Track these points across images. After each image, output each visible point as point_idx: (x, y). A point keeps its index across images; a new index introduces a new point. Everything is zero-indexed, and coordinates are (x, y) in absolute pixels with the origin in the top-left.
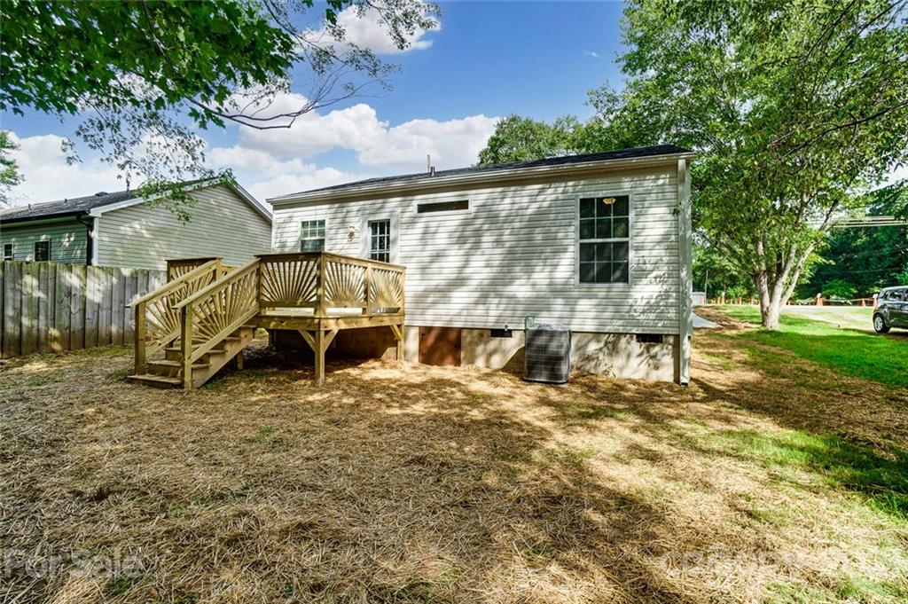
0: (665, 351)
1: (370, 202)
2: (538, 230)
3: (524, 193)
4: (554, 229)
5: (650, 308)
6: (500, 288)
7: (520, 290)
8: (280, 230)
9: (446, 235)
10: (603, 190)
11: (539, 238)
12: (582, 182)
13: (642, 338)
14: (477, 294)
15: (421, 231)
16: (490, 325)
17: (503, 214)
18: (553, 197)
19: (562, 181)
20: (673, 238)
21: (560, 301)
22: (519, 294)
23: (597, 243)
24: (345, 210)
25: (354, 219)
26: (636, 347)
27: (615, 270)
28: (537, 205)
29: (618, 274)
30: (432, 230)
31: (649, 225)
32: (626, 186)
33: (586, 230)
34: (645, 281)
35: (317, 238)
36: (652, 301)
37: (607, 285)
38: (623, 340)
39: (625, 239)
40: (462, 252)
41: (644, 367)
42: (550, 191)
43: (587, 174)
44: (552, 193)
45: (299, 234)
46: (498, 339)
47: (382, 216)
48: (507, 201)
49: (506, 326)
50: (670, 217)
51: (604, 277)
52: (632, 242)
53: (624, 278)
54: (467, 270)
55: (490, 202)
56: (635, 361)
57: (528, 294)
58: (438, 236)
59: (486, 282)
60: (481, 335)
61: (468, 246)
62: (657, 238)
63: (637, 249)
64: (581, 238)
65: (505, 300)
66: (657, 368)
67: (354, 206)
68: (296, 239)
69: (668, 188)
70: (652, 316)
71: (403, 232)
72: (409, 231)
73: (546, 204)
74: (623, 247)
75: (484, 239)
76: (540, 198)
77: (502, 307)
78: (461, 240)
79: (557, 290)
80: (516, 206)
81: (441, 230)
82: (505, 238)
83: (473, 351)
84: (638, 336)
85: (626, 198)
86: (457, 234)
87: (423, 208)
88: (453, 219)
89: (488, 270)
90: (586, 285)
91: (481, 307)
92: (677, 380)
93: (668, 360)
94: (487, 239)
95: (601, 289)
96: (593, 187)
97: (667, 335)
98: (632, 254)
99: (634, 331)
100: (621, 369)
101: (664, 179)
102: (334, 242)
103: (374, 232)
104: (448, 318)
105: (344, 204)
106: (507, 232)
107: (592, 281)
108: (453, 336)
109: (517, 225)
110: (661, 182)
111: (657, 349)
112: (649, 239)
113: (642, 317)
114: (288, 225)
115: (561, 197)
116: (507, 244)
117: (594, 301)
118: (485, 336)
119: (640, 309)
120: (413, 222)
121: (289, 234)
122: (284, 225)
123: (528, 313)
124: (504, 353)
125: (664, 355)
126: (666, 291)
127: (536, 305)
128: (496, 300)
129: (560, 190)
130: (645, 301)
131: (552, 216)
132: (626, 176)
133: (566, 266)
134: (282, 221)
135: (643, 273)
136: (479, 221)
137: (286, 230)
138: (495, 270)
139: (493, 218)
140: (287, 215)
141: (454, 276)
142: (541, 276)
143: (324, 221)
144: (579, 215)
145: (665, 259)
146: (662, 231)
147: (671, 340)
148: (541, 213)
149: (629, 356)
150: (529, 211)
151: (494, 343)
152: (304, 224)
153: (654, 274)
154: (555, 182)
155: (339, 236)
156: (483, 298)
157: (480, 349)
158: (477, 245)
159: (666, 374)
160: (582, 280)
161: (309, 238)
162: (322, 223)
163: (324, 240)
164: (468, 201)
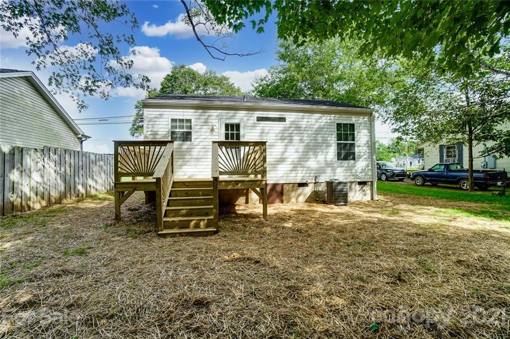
0: (368, 188)
1: (225, 111)
2: (320, 136)
3: (313, 117)
4: (326, 136)
5: (363, 171)
6: (303, 163)
7: (312, 163)
8: (151, 123)
9: (274, 135)
10: (345, 120)
11: (320, 139)
12: (337, 116)
13: (360, 183)
14: (292, 166)
15: (260, 131)
16: (298, 181)
17: (304, 126)
18: (326, 121)
19: (328, 114)
20: (370, 143)
21: (330, 169)
22: (312, 166)
23: (343, 143)
24: (207, 114)
25: (214, 121)
26: (358, 187)
27: (350, 156)
28: (319, 124)
29: (351, 157)
30: (266, 131)
31: (362, 137)
32: (353, 120)
33: (339, 137)
34: (361, 160)
35: (185, 130)
36: (364, 168)
37: (347, 161)
38: (353, 185)
39: (353, 142)
40: (283, 144)
41: (361, 195)
42: (324, 118)
43: (339, 112)
44: (325, 119)
45: (170, 127)
46: (302, 188)
47: (234, 121)
48: (305, 120)
49: (307, 181)
50: (369, 134)
51: (346, 158)
52: (357, 143)
53: (354, 159)
54: (286, 154)
55: (297, 120)
56: (358, 193)
57: (316, 166)
58: (269, 135)
59: (296, 160)
60: (293, 186)
61: (286, 141)
62: (365, 142)
63: (358, 146)
64: (337, 140)
65: (305, 169)
66: (365, 195)
67: (214, 113)
68: (167, 130)
69: (368, 122)
70: (363, 174)
71: (248, 131)
72: (252, 131)
73: (323, 124)
74: (353, 145)
75: (294, 138)
76: (320, 121)
77: (304, 172)
78: (282, 139)
79: (328, 164)
80: (310, 123)
81: (271, 132)
82: (305, 138)
83: (289, 195)
84: (358, 182)
85: (354, 124)
86: (280, 135)
87: (260, 119)
88: (278, 127)
89: (297, 154)
90: (340, 161)
91: (294, 172)
92: (372, 199)
93: (369, 192)
94: (296, 138)
95: (345, 163)
96: (342, 118)
97: (368, 182)
98: (356, 148)
99: (356, 180)
100: (353, 197)
101: (366, 119)
102: (199, 134)
103: (227, 129)
104: (277, 178)
105: (206, 111)
106: (306, 135)
107: (342, 160)
108: (279, 188)
109: (310, 132)
110: (365, 120)
111: (365, 188)
112: (362, 142)
113: (360, 175)
114: (158, 120)
115: (329, 121)
116: (306, 141)
117: (344, 168)
118: (296, 186)
119: (359, 171)
120: (254, 126)
121: (160, 126)
122: (155, 120)
123: (316, 175)
124: (305, 195)
125: (367, 190)
126: (368, 164)
127: (320, 171)
128: (301, 169)
129: (328, 118)
130: (361, 168)
131: (325, 130)
132: (354, 115)
133: (332, 152)
134: (153, 116)
135: (360, 157)
136: (292, 129)
137: (157, 123)
138: (300, 154)
139: (298, 128)
140: (158, 113)
141: (279, 157)
142: (321, 157)
143: (191, 120)
144: (336, 130)
145: (368, 151)
146: (366, 139)
147: (370, 183)
148: (320, 129)
149: (356, 191)
150: (316, 126)
151: (300, 190)
152: (173, 120)
153: (364, 157)
154: (326, 114)
155: (203, 130)
156: (294, 169)
157: (293, 194)
158: (291, 141)
159: (368, 198)
160: (338, 159)
161: (178, 130)
162: (189, 121)
163: (191, 132)
164: (285, 118)
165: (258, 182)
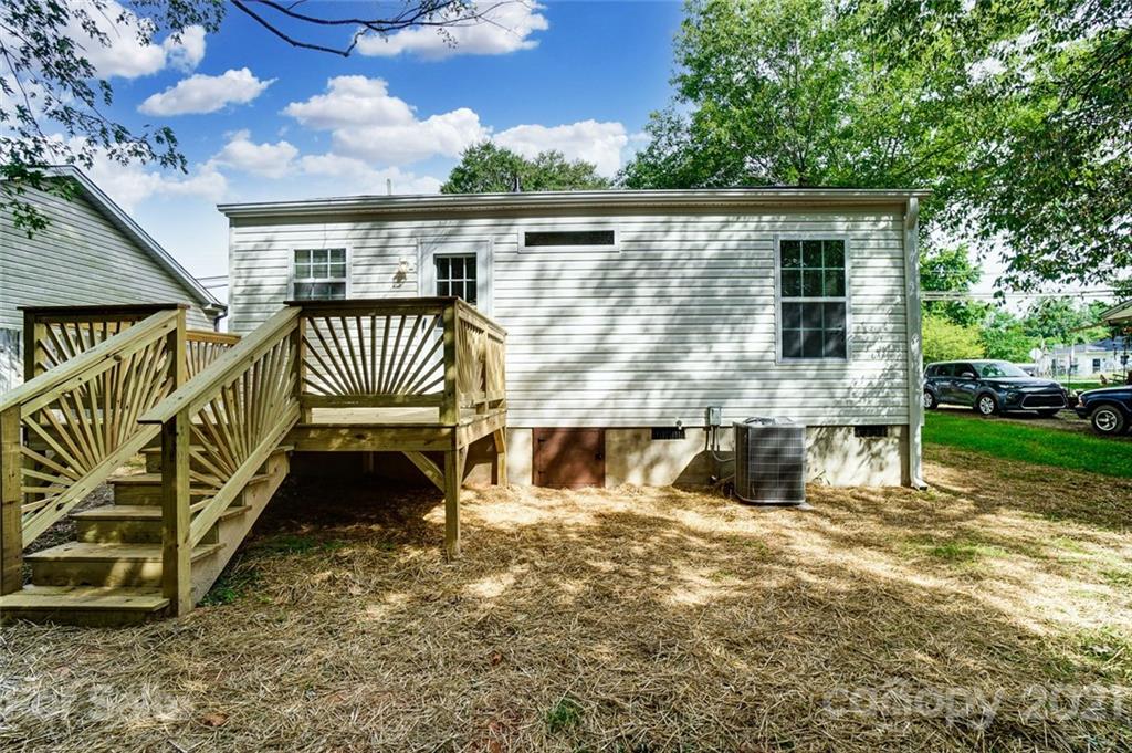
0: (890, 446)
1: (436, 223)
2: (721, 282)
3: (701, 226)
4: (744, 281)
5: (874, 390)
6: (669, 366)
7: (698, 366)
8: (245, 264)
9: (576, 283)
10: (805, 230)
11: (722, 290)
12: (783, 218)
13: (862, 431)
14: (630, 376)
15: (532, 275)
16: (652, 422)
17: (669, 255)
18: (743, 235)
19: (755, 214)
20: (898, 299)
21: (755, 383)
22: (695, 375)
23: (804, 304)
24: (384, 233)
25: (404, 251)
26: (854, 443)
27: (827, 342)
28: (717, 245)
29: (832, 345)
30: (552, 274)
31: (868, 281)
32: (840, 226)
33: (789, 283)
34: (864, 355)
35: (330, 279)
36: (875, 382)
37: (817, 361)
38: (839, 434)
39: (840, 299)
40: (602, 311)
41: (865, 468)
42: (738, 226)
43: (788, 207)
44: (740, 230)
45: (291, 270)
46: (662, 441)
47: (457, 248)
48: (674, 236)
49: (679, 423)
50: (895, 272)
51: (812, 349)
52: (850, 301)
53: (841, 352)
54: (611, 339)
55: (647, 236)
56: (853, 461)
57: (709, 375)
58: (560, 284)
59: (643, 357)
60: (637, 437)
61: (612, 301)
62: (879, 299)
63: (856, 312)
64: (783, 295)
65: (674, 384)
66: (881, 469)
67: (404, 228)
68: (282, 280)
69: (893, 235)
70: (875, 401)
71: (497, 275)
72: (510, 275)
73: (732, 245)
74: (838, 310)
75: (639, 291)
76: (723, 235)
77: (669, 394)
78: (602, 291)
79: (750, 368)
80: (688, 245)
81: (566, 274)
82: (672, 291)
83: (623, 463)
84: (857, 428)
85: (841, 244)
86: (594, 283)
87: (533, 239)
88: (588, 258)
89: (647, 338)
90: (790, 361)
91: (638, 394)
92: (907, 482)
93: (893, 458)
94: (644, 290)
95: (809, 367)
96: (798, 226)
97: (893, 426)
98: (849, 318)
99: (853, 422)
100: (836, 474)
101: (886, 221)
102: (364, 287)
103: (443, 272)
104: (582, 413)
105: (382, 224)
106: (675, 282)
107: (797, 355)
108: (591, 440)
109: (690, 272)
110: (882, 225)
111: (879, 445)
112: (870, 300)
113: (863, 403)
114: (262, 255)
115: (754, 236)
116: (676, 301)
117: (801, 383)
118: (644, 438)
119: (860, 393)
120: (515, 259)
121: (267, 272)
122: (254, 254)
123: (710, 403)
124: (672, 462)
125: (888, 451)
126: (891, 369)
127: (722, 390)
128: (660, 385)
129: (752, 226)
130: (866, 382)
131: (742, 263)
132: (840, 214)
133: (763, 332)
134: (250, 246)
135: (862, 345)
136: (631, 264)
137: (259, 263)
138: (657, 338)
139: (652, 260)
140: (262, 237)
141: (590, 348)
142: (725, 347)
143: (344, 250)
144: (779, 262)
145: (890, 327)
146: (885, 290)
147: (897, 432)
148: (725, 260)
149: (845, 455)
150: (707, 254)
151: (657, 447)
152: (301, 255)
153: (877, 346)
154: (745, 214)
155: (375, 278)
156: (637, 383)
157: (633, 458)
158: (628, 300)
159: (892, 477)
160: (785, 355)
161: (311, 280)
162: (339, 254)
163: (344, 283)
164: (612, 232)
165: (426, 432)
